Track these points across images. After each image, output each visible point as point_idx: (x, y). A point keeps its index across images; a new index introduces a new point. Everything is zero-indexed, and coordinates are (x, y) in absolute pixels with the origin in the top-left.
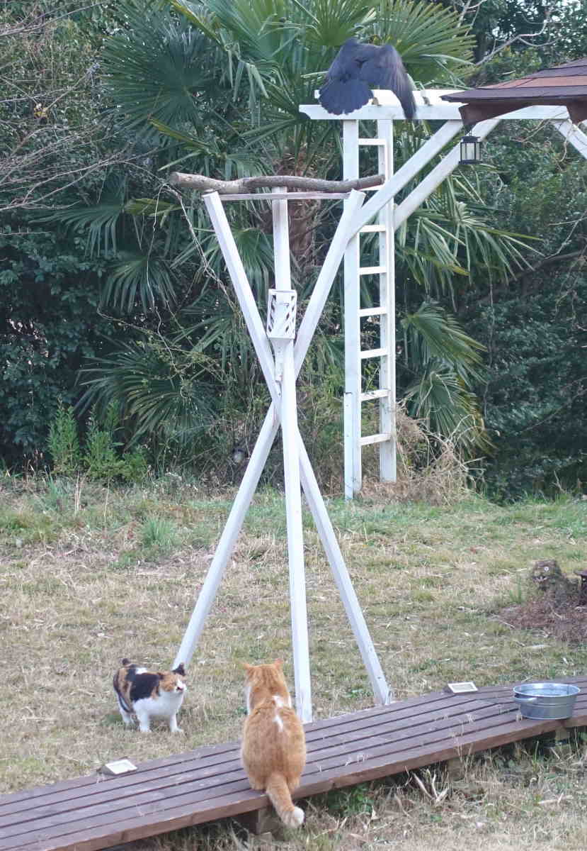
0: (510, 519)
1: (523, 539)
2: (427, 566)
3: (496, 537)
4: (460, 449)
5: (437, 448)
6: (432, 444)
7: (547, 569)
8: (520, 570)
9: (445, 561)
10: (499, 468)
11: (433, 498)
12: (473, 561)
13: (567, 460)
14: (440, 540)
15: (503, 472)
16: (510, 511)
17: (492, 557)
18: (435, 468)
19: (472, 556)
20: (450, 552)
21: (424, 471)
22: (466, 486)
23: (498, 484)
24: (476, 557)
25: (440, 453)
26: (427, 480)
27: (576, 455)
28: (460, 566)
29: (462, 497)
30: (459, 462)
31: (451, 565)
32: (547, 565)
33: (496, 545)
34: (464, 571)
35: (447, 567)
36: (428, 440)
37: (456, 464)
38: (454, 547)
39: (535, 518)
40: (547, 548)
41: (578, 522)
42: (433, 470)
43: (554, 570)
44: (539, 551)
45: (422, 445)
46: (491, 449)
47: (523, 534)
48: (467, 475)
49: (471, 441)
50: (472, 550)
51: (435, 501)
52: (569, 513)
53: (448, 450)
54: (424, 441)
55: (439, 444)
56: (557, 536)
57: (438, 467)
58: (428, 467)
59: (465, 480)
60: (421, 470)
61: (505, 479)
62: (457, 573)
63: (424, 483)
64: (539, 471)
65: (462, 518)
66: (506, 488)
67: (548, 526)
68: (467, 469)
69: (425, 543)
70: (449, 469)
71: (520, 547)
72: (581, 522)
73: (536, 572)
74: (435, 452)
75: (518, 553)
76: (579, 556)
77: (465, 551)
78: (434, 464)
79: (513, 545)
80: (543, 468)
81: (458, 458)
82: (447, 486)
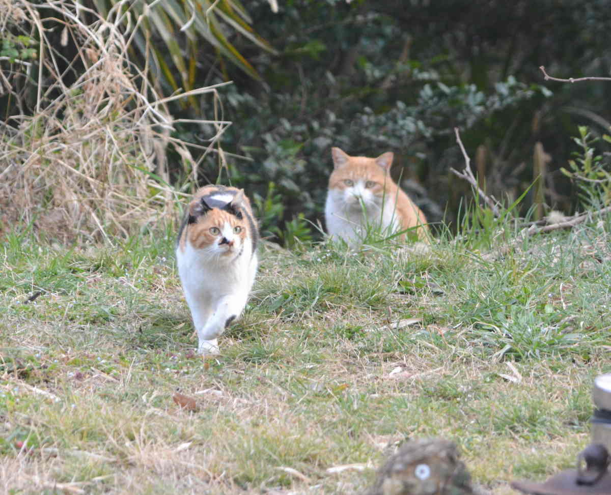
0: (306, 293)
1: (351, 362)
2: (33, 456)
3: (261, 356)
4: (147, 51)
5: (71, 50)
6: (54, 38)
7: (424, 472)
8: (338, 469)
9: (91, 436)
10: (277, 112)
11: (53, 218)
12: (183, 438)
13: (503, 89)
14: (75, 363)
15: (287, 125)
16: (307, 264)
17: (245, 423)
18: (60, 116)
19: (180, 419)
20: (106, 409)
21: (25, 126)
22: (165, 177)
23: (270, 165)
24: (192, 424)
25: (80, 68)
26: (34, 155)
27: (529, 77)
28: (140, 454)
29: (153, 216)
30: (143, 97)
31: (111, 451)
32: (423, 460)
33: (261, 381)
34: (153, 472)
35: (95, 456)
36: (37, 22)
37: (131, 105)
38: (120, 388)
39: (389, 291)
40: (428, 395)
41: (530, 305)
42: (53, 122)
43: (447, 477)
44: (402, 403)
45: (20, 40)
46: (249, 51)
47: (349, 346)
48: (167, 138)
49: (184, 28)
50: (180, 400)
51: (63, 226)
52: (504, 274)
53: (106, 57)
54: (28, 26)
55: (77, 40)
56: (464, 352)
57: (69, 111)
58: (39, 113)
59: (163, 158)
60: (14, 124)
61: (294, 150)
62: (130, 479)
63: (24, 168)
64: (410, 125)
65: (152, 287)
66: (297, 178)
67: (433, 320)
68: (167, 122)
69: (24, 375)
70: (107, 120)
71: (338, 391)
72: (541, 307)
73: (388, 483)
74: (62, 66)
75: (332, 411)
76: (532, 420)
77: (158, 403)
78: (57, 103)
79: (316, 383)
80: (421, 115)
81: (138, 83)
82: (101, 175)
